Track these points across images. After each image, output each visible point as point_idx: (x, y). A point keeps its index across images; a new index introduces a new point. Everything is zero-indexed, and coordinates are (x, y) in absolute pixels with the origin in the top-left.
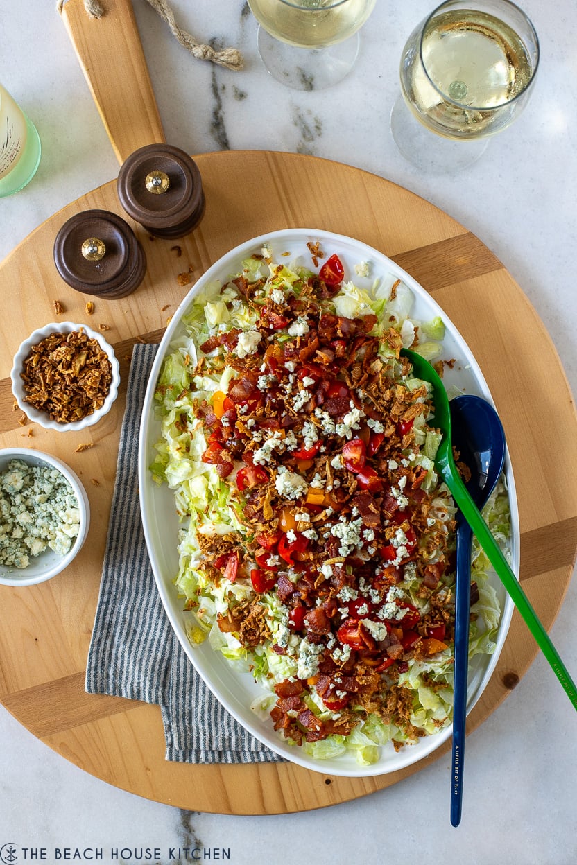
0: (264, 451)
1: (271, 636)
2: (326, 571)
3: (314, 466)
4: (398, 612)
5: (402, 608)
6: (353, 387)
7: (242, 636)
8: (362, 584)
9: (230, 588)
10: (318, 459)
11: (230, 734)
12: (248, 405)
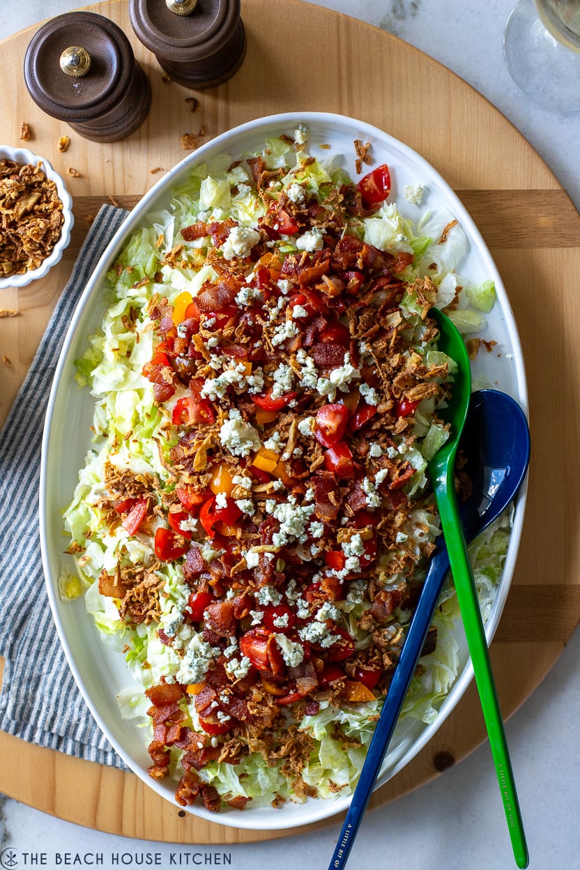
0: (217, 384)
1: (158, 618)
2: (251, 558)
3: (277, 421)
4: (326, 637)
5: (333, 633)
6: (355, 337)
7: (124, 606)
8: (290, 589)
9: (125, 542)
10: (284, 415)
11: (79, 720)
12: (217, 319)
